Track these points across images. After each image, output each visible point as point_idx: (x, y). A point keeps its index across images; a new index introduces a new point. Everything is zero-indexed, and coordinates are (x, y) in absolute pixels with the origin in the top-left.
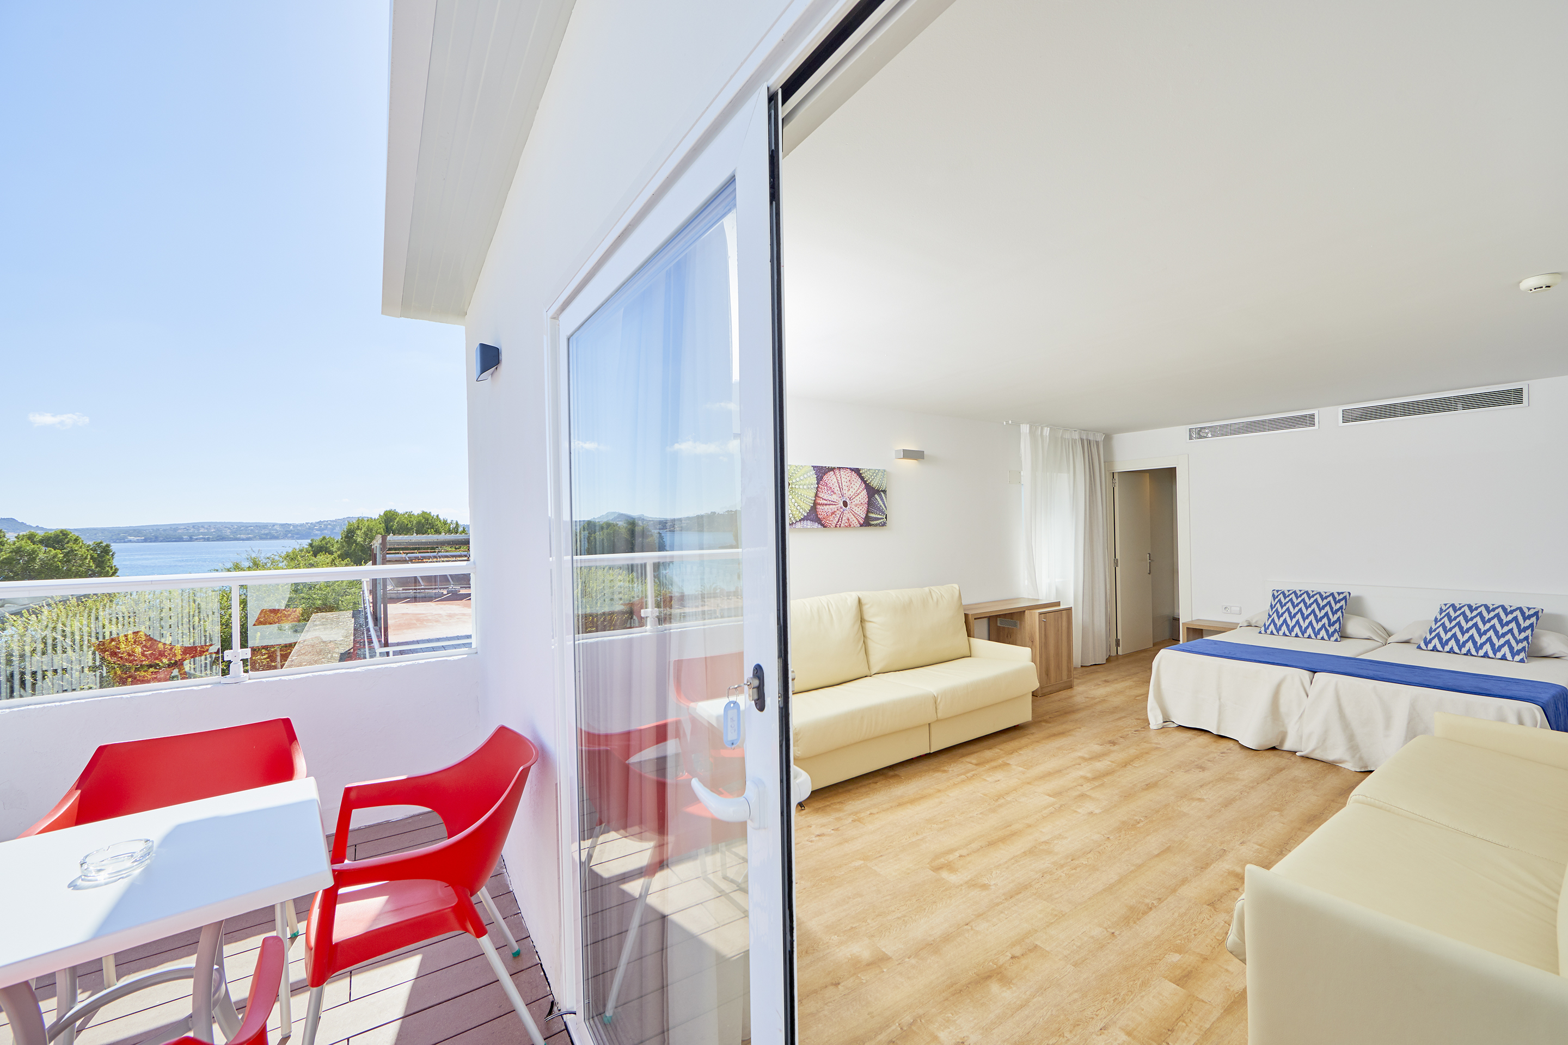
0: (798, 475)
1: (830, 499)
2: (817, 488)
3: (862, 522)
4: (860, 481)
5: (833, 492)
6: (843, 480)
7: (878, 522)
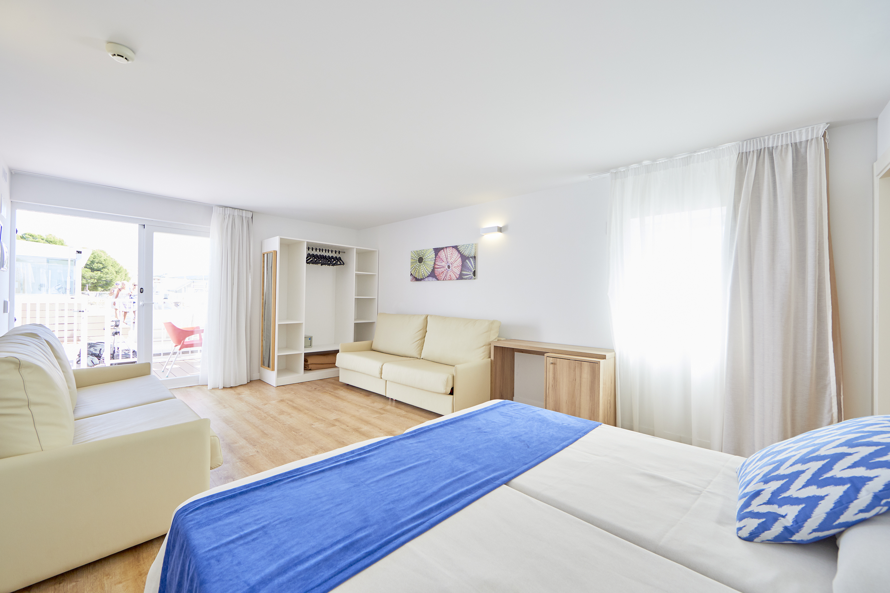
0: (427, 254)
1: (441, 265)
2: (435, 260)
3: (458, 277)
4: (458, 253)
5: (443, 261)
6: (448, 253)
7: (468, 276)
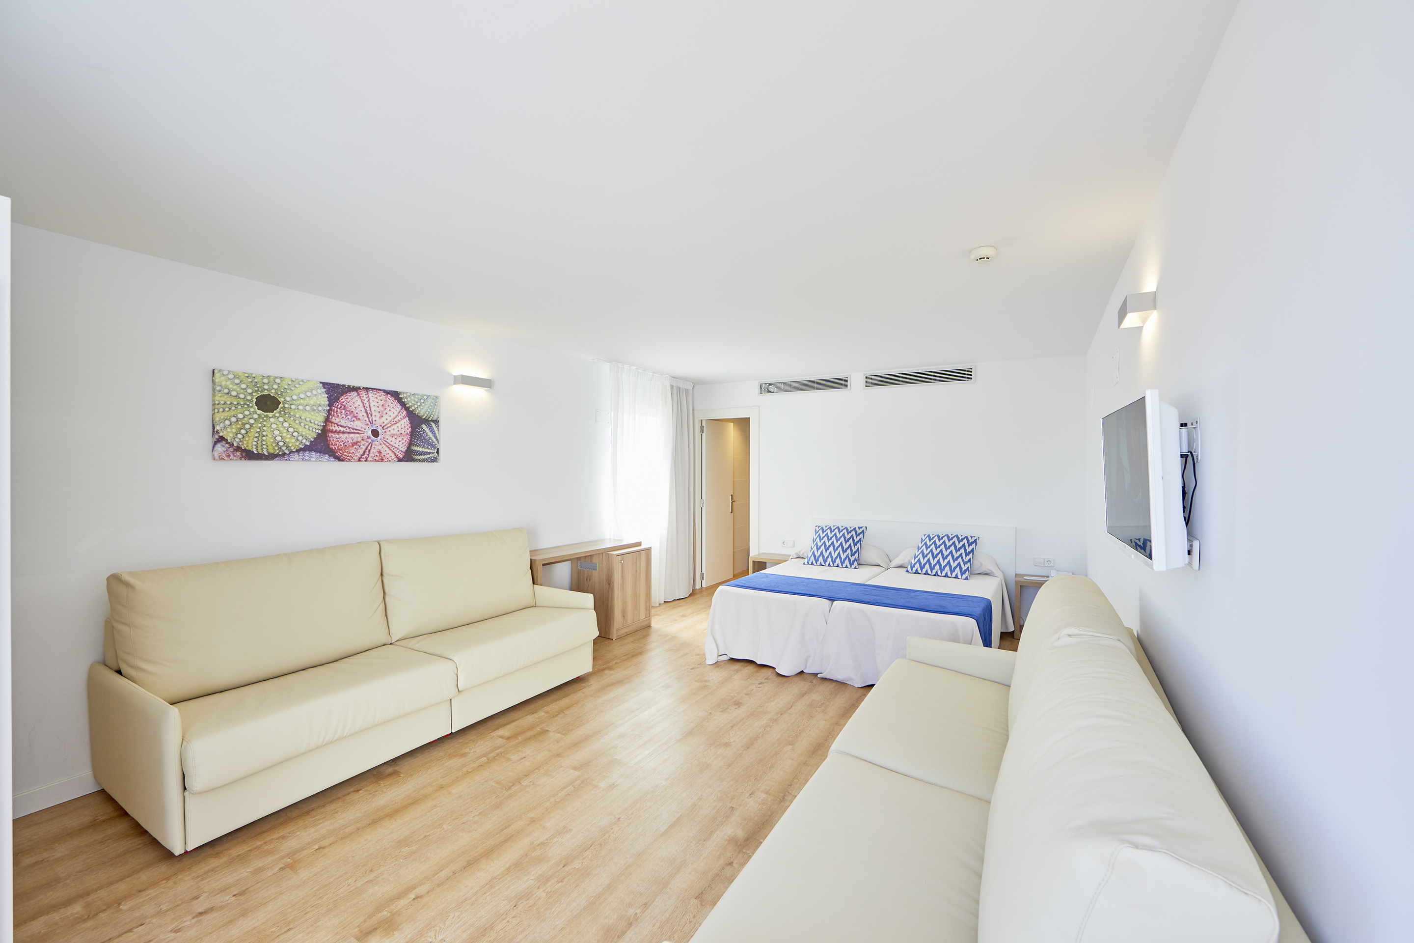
0: (297, 391)
1: (350, 426)
2: (329, 411)
3: (401, 457)
4: (400, 407)
5: (356, 417)
6: (372, 404)
7: (426, 457)
